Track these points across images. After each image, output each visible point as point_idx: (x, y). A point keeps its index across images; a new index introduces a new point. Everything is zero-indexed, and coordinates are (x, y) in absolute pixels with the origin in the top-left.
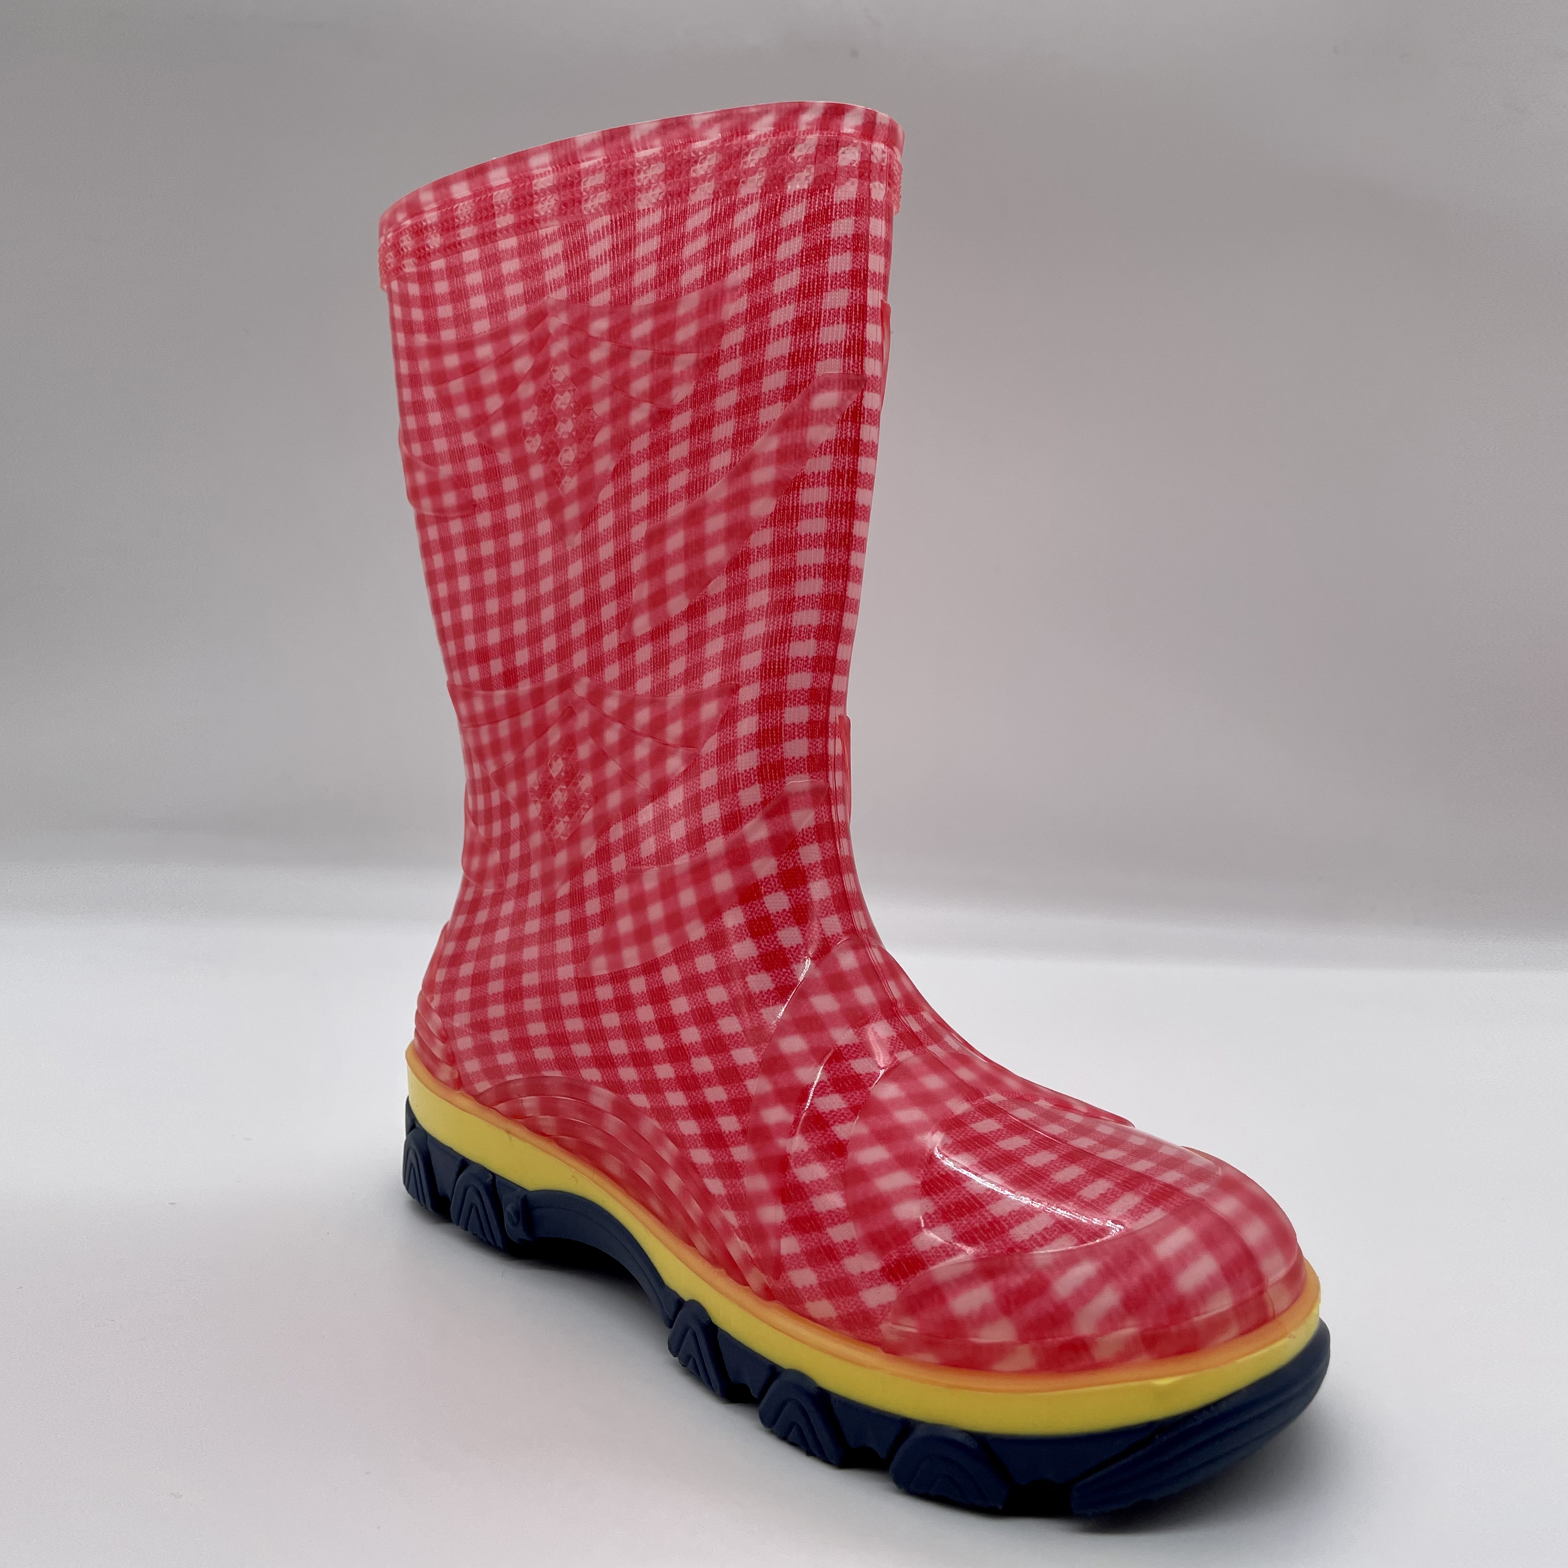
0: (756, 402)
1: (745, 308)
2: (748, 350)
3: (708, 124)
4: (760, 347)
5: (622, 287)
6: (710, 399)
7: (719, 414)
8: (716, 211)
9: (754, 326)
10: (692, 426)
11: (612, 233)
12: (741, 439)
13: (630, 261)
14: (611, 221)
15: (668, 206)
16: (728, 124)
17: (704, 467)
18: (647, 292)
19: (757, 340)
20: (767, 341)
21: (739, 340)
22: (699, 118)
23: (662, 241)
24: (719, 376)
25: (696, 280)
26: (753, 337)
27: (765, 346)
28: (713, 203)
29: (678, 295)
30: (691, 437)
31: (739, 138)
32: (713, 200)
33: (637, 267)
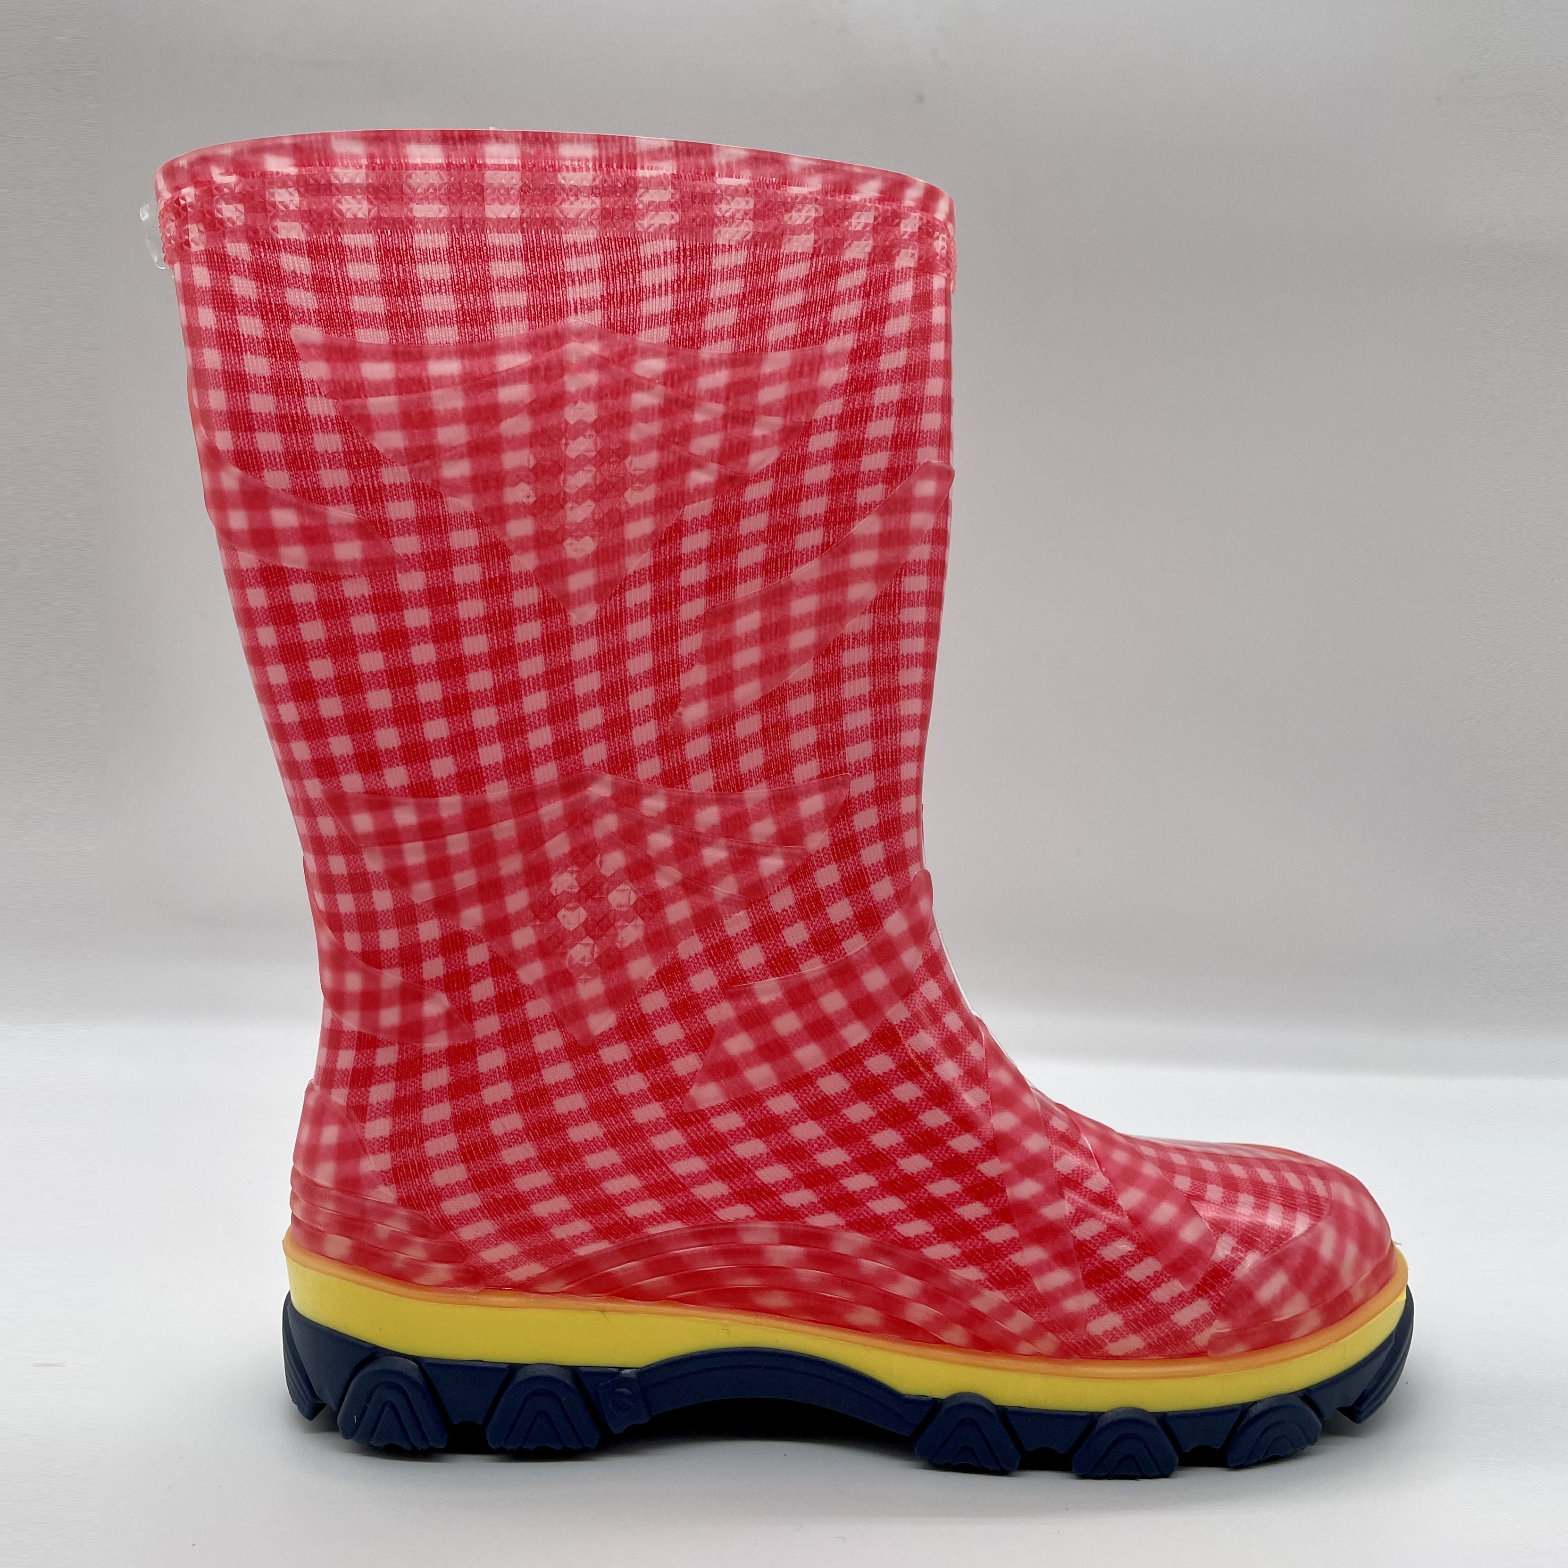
0: (853, 481)
1: (845, 379)
2: (845, 424)
3: (809, 171)
4: (861, 422)
5: (688, 327)
6: (798, 470)
7: (808, 487)
8: (816, 268)
9: (855, 400)
10: (773, 498)
11: (679, 262)
12: (835, 519)
13: (702, 300)
14: (679, 248)
15: (755, 249)
16: (830, 177)
17: (788, 544)
18: (722, 339)
19: (857, 415)
20: (868, 419)
21: (835, 413)
22: (796, 162)
23: (746, 285)
24: (810, 447)
25: (787, 338)
26: (852, 412)
27: (866, 423)
28: (812, 259)
29: (763, 349)
30: (771, 510)
31: (843, 196)
32: (813, 255)
33: (710, 307)
